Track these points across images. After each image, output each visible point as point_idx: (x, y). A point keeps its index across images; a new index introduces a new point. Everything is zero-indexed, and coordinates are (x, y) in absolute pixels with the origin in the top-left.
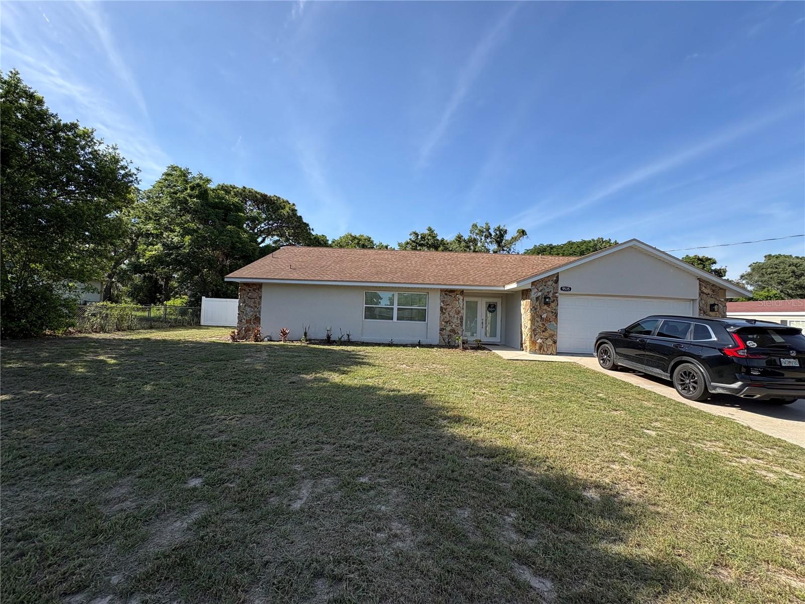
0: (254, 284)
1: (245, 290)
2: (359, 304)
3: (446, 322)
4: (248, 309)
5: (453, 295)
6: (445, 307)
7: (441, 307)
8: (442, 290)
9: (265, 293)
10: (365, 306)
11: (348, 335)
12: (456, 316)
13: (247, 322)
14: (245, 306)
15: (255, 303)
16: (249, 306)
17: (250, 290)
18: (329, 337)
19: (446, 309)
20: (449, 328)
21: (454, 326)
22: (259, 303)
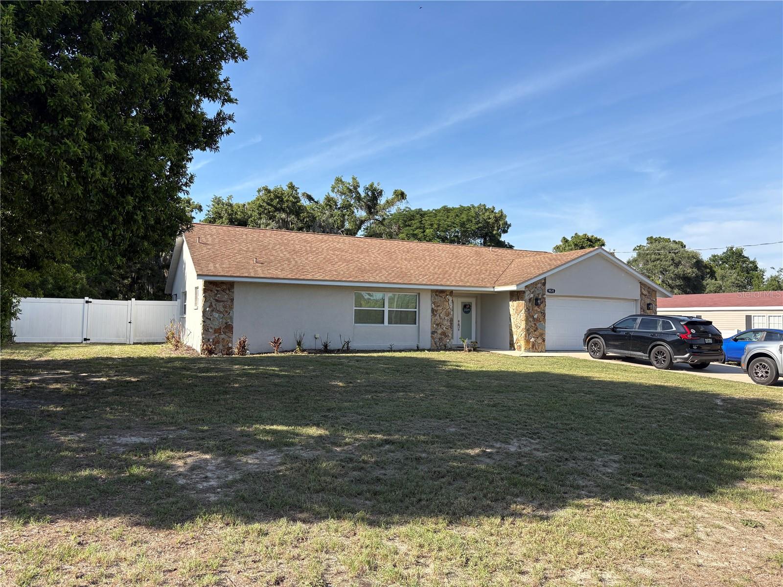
0: (223, 283)
1: (211, 291)
2: (348, 307)
3: (437, 325)
4: (216, 315)
5: (443, 295)
6: (436, 308)
7: (432, 308)
8: (433, 291)
9: (237, 293)
10: (354, 308)
11: (348, 343)
12: (446, 318)
13: (216, 331)
14: (213, 311)
15: (225, 307)
16: (219, 312)
17: (217, 291)
18: (326, 346)
19: (436, 311)
20: (440, 331)
21: (444, 329)
22: (231, 308)
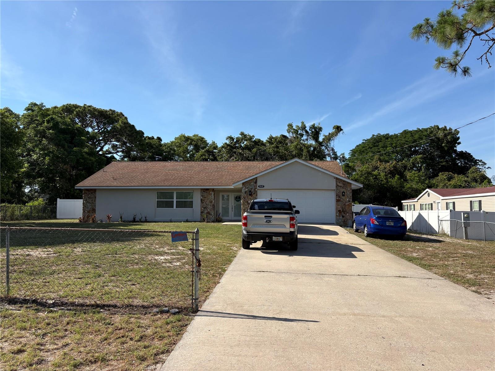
0: (91, 190)
1: (86, 193)
2: (154, 199)
3: (204, 208)
4: (89, 204)
5: (208, 191)
6: (203, 199)
7: (201, 199)
8: (202, 189)
9: (98, 194)
10: (157, 200)
11: (146, 218)
12: (210, 204)
13: (88, 212)
14: (87, 202)
15: (92, 201)
17: (89, 193)
18: (134, 219)
20: (206, 212)
21: (209, 210)
22: (95, 201)
